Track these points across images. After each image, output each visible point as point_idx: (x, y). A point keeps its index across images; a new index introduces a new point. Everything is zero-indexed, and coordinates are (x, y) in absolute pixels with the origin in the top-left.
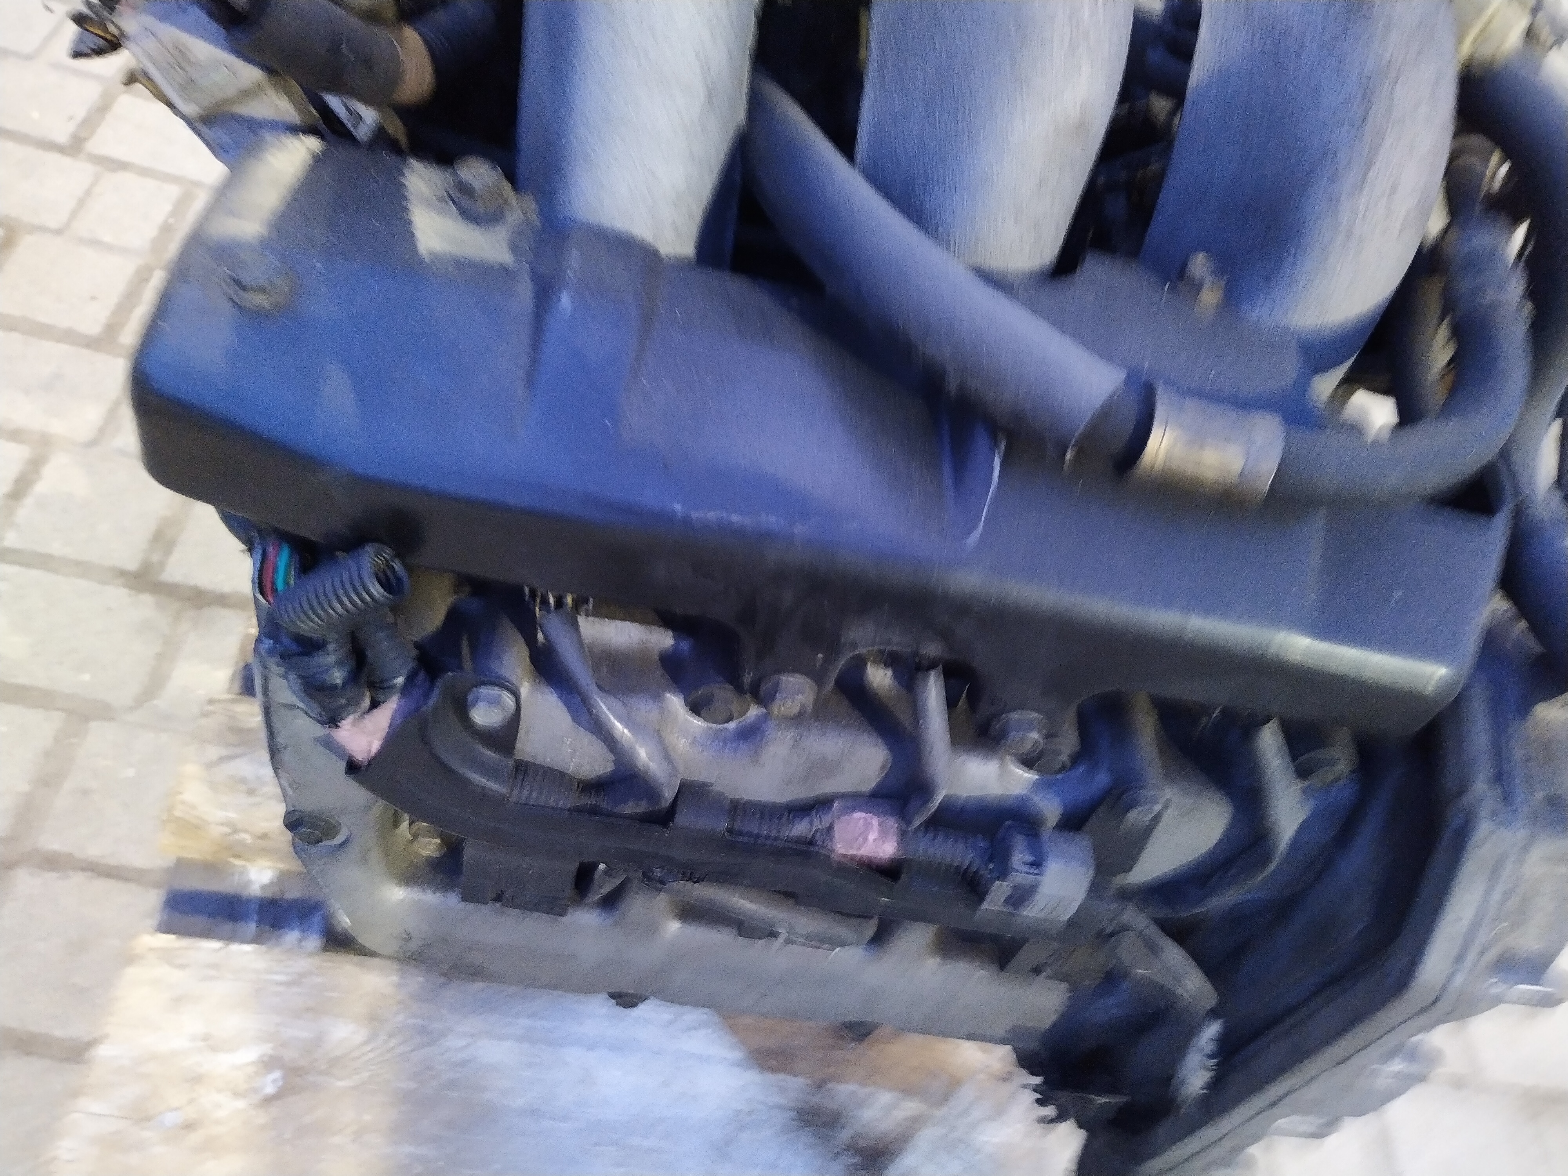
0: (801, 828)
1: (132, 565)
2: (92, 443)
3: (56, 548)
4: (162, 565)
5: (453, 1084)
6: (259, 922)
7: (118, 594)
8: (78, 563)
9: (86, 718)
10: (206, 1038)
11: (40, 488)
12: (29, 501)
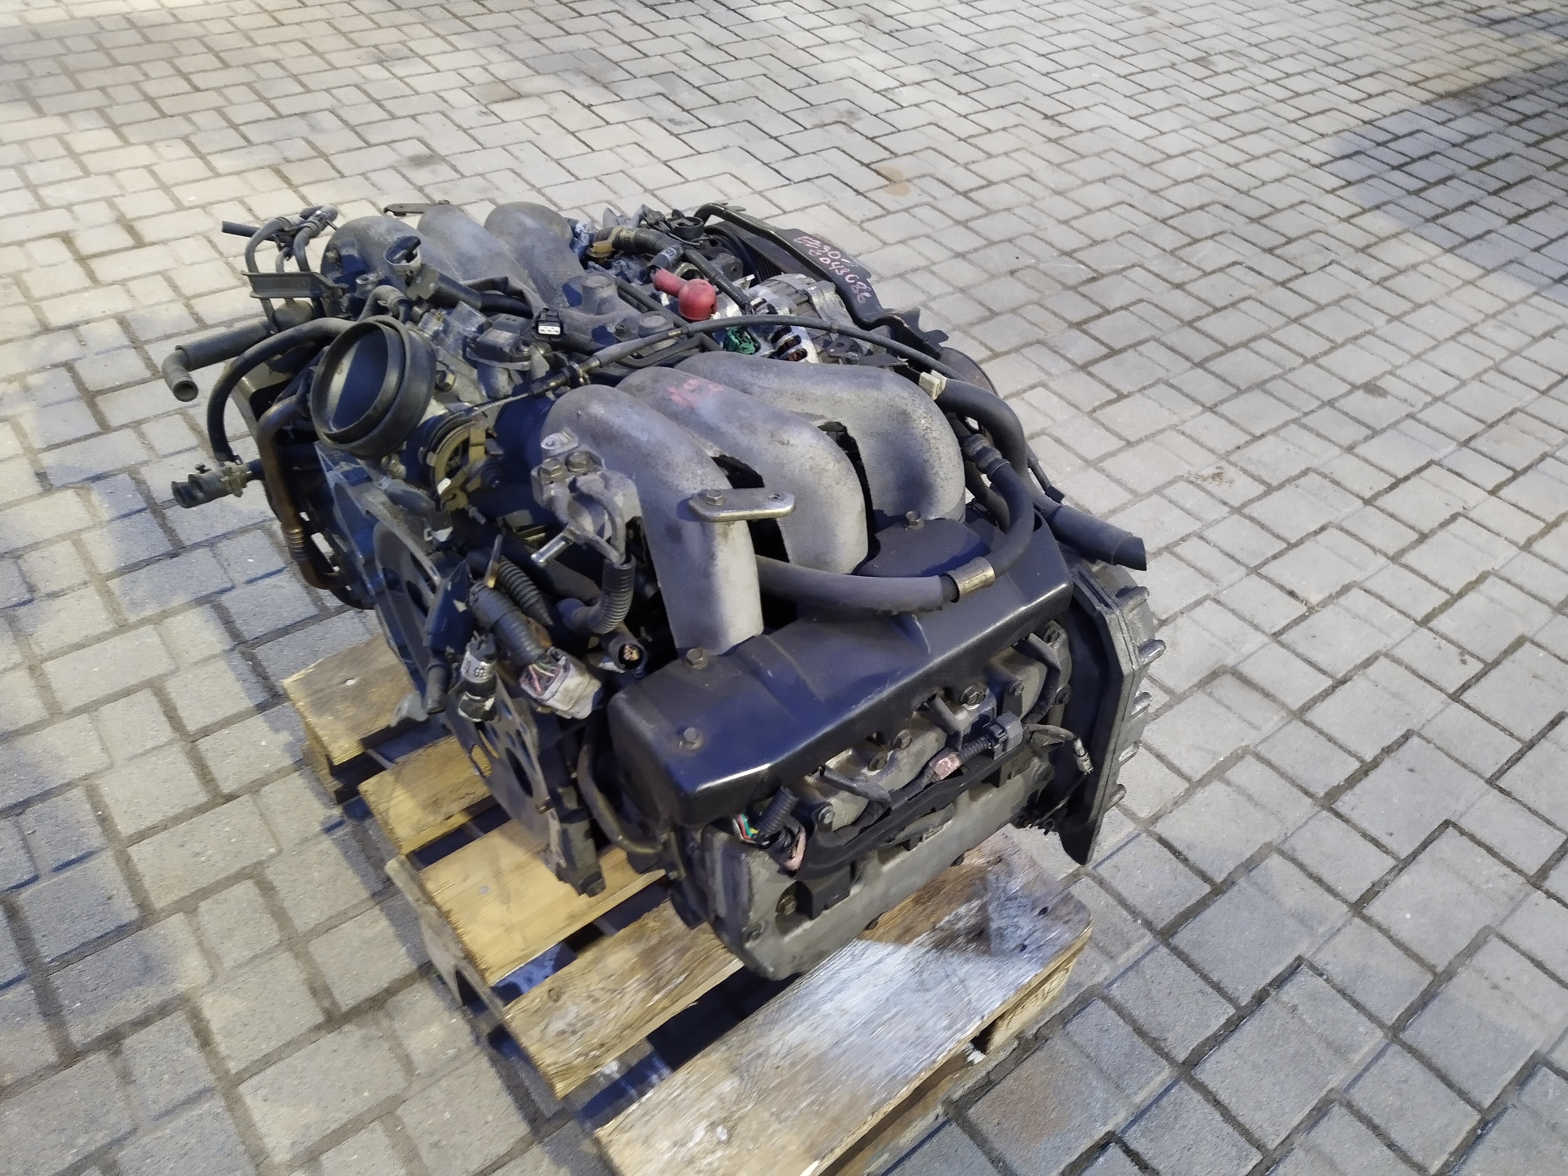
0: (925, 781)
1: (320, 1018)
2: (214, 976)
3: (266, 1048)
4: (334, 1003)
5: (793, 1064)
6: (634, 1087)
7: (330, 1040)
8: (288, 1044)
9: (391, 1113)
10: (675, 1144)
11: (215, 1026)
12: (218, 1038)
